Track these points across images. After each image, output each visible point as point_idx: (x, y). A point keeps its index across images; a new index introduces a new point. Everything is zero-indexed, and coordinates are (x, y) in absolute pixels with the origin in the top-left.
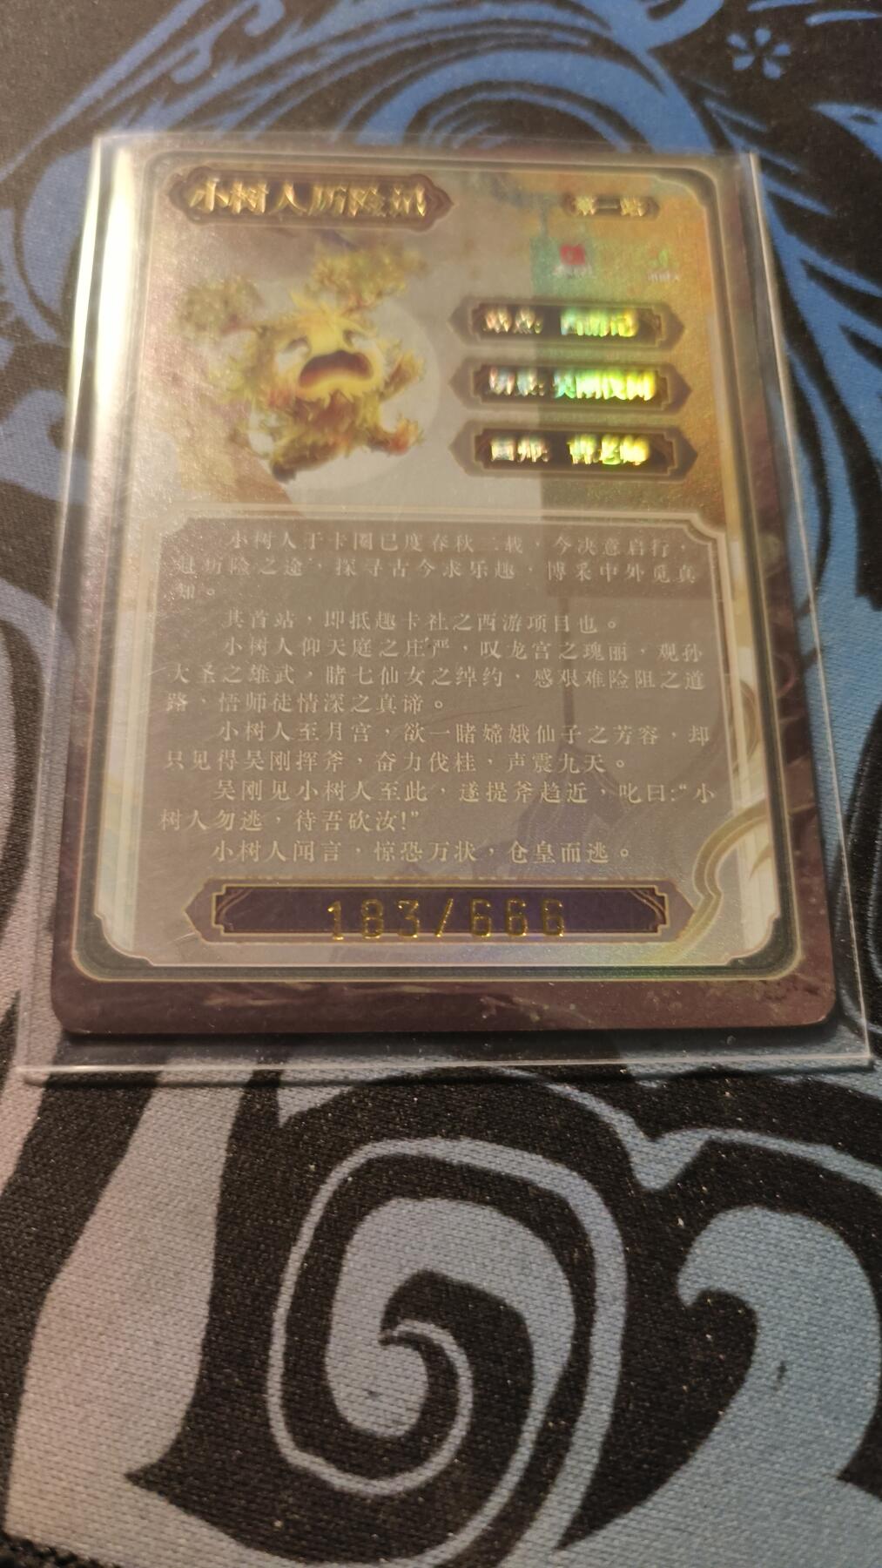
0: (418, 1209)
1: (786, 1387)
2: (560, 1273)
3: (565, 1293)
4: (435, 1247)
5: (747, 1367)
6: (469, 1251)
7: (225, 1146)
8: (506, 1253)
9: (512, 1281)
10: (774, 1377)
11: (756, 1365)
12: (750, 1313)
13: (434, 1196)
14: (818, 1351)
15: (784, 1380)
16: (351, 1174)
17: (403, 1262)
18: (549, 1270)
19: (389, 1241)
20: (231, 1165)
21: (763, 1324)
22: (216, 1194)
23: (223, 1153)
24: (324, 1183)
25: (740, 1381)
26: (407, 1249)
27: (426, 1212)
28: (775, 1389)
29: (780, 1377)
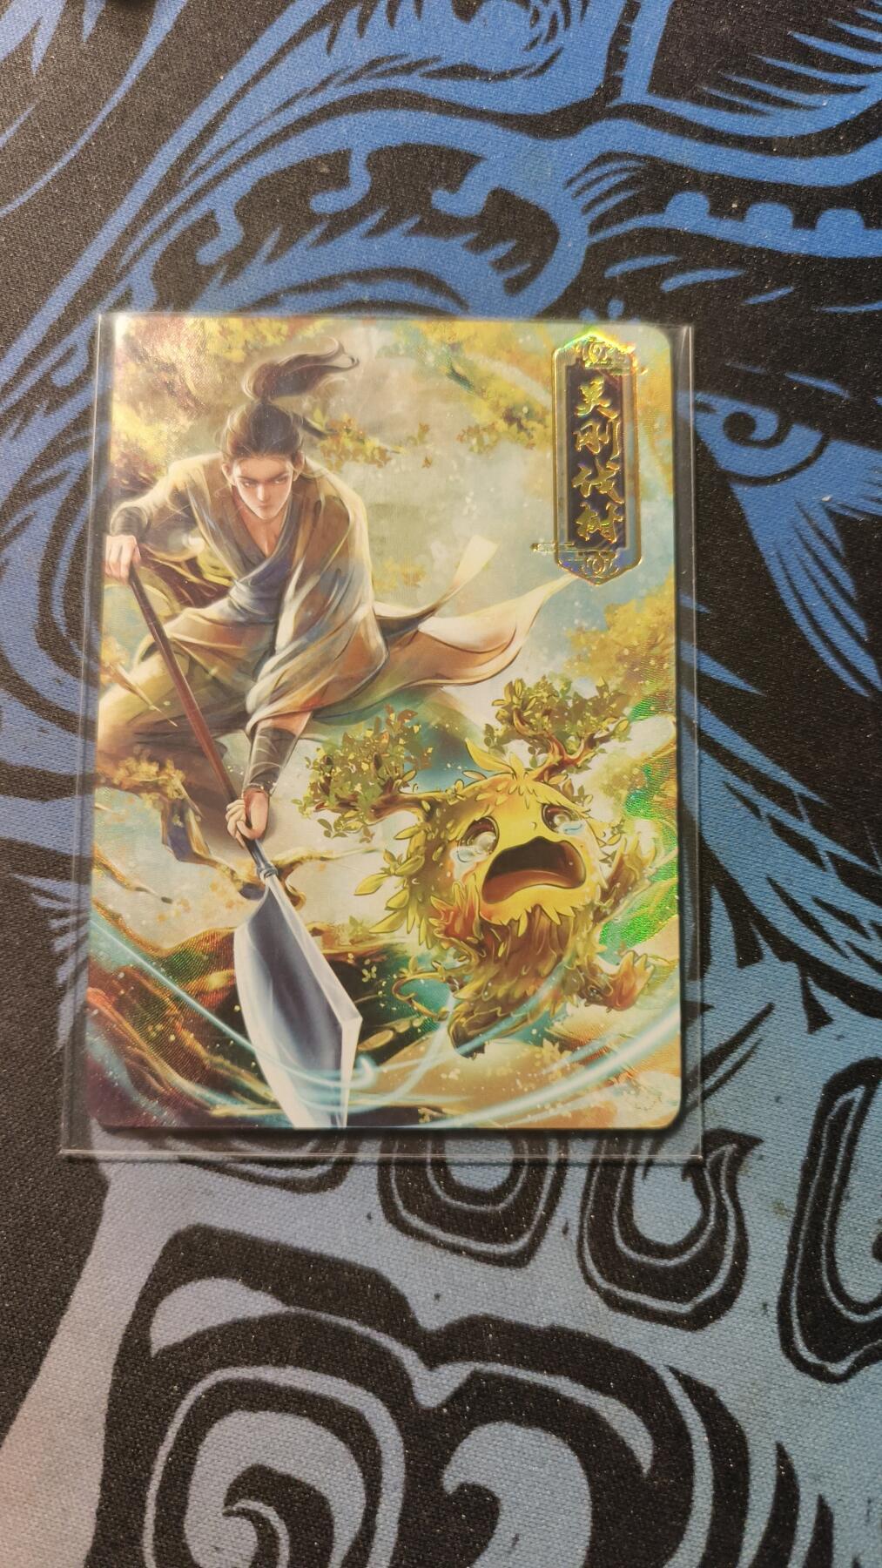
0: (253, 1419)
1: (517, 1552)
2: (356, 1468)
3: (359, 1481)
4: (265, 1447)
5: (490, 1538)
6: (289, 1450)
7: (111, 1371)
8: (317, 1452)
9: (320, 1473)
10: (510, 1544)
11: (497, 1536)
12: (495, 1500)
13: (265, 1410)
14: (544, 1527)
15: (517, 1546)
16: (204, 1393)
17: (241, 1458)
18: (348, 1466)
19: (231, 1443)
20: (116, 1384)
21: (505, 1508)
22: (105, 1406)
23: (110, 1376)
24: (183, 1399)
25: (484, 1546)
26: (244, 1449)
27: (259, 1421)
28: (510, 1552)
29: (514, 1544)
